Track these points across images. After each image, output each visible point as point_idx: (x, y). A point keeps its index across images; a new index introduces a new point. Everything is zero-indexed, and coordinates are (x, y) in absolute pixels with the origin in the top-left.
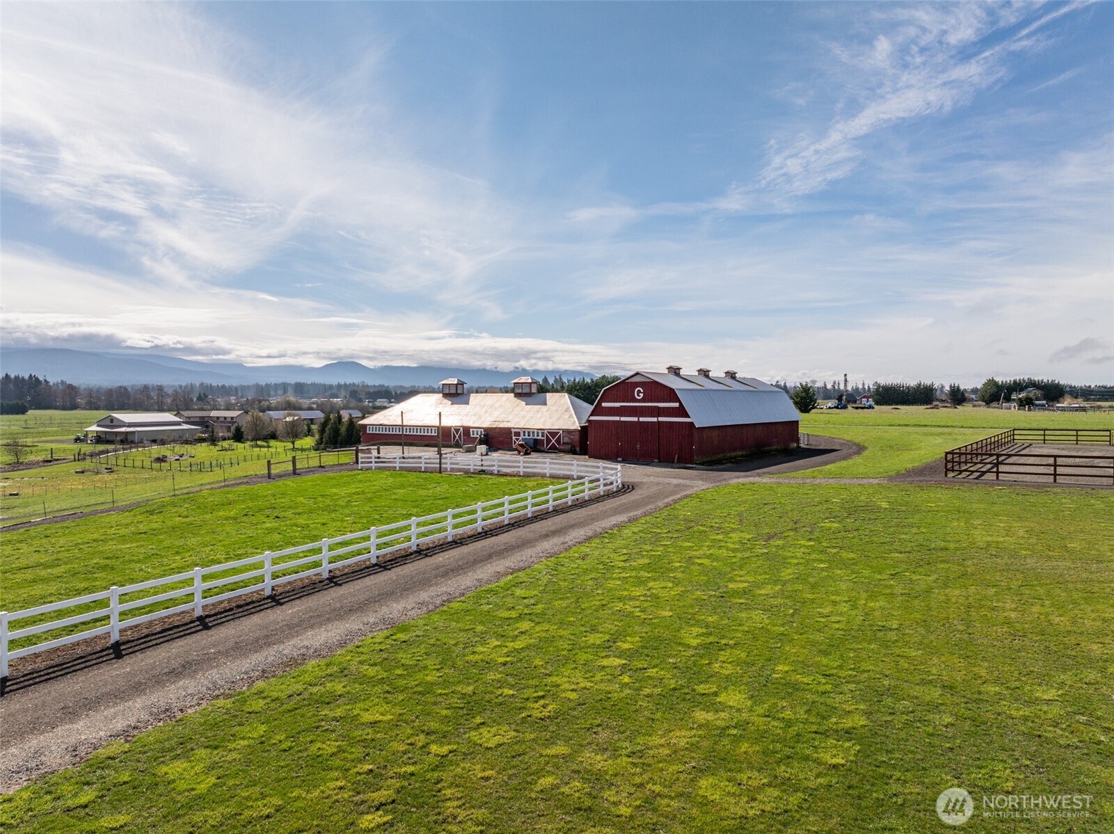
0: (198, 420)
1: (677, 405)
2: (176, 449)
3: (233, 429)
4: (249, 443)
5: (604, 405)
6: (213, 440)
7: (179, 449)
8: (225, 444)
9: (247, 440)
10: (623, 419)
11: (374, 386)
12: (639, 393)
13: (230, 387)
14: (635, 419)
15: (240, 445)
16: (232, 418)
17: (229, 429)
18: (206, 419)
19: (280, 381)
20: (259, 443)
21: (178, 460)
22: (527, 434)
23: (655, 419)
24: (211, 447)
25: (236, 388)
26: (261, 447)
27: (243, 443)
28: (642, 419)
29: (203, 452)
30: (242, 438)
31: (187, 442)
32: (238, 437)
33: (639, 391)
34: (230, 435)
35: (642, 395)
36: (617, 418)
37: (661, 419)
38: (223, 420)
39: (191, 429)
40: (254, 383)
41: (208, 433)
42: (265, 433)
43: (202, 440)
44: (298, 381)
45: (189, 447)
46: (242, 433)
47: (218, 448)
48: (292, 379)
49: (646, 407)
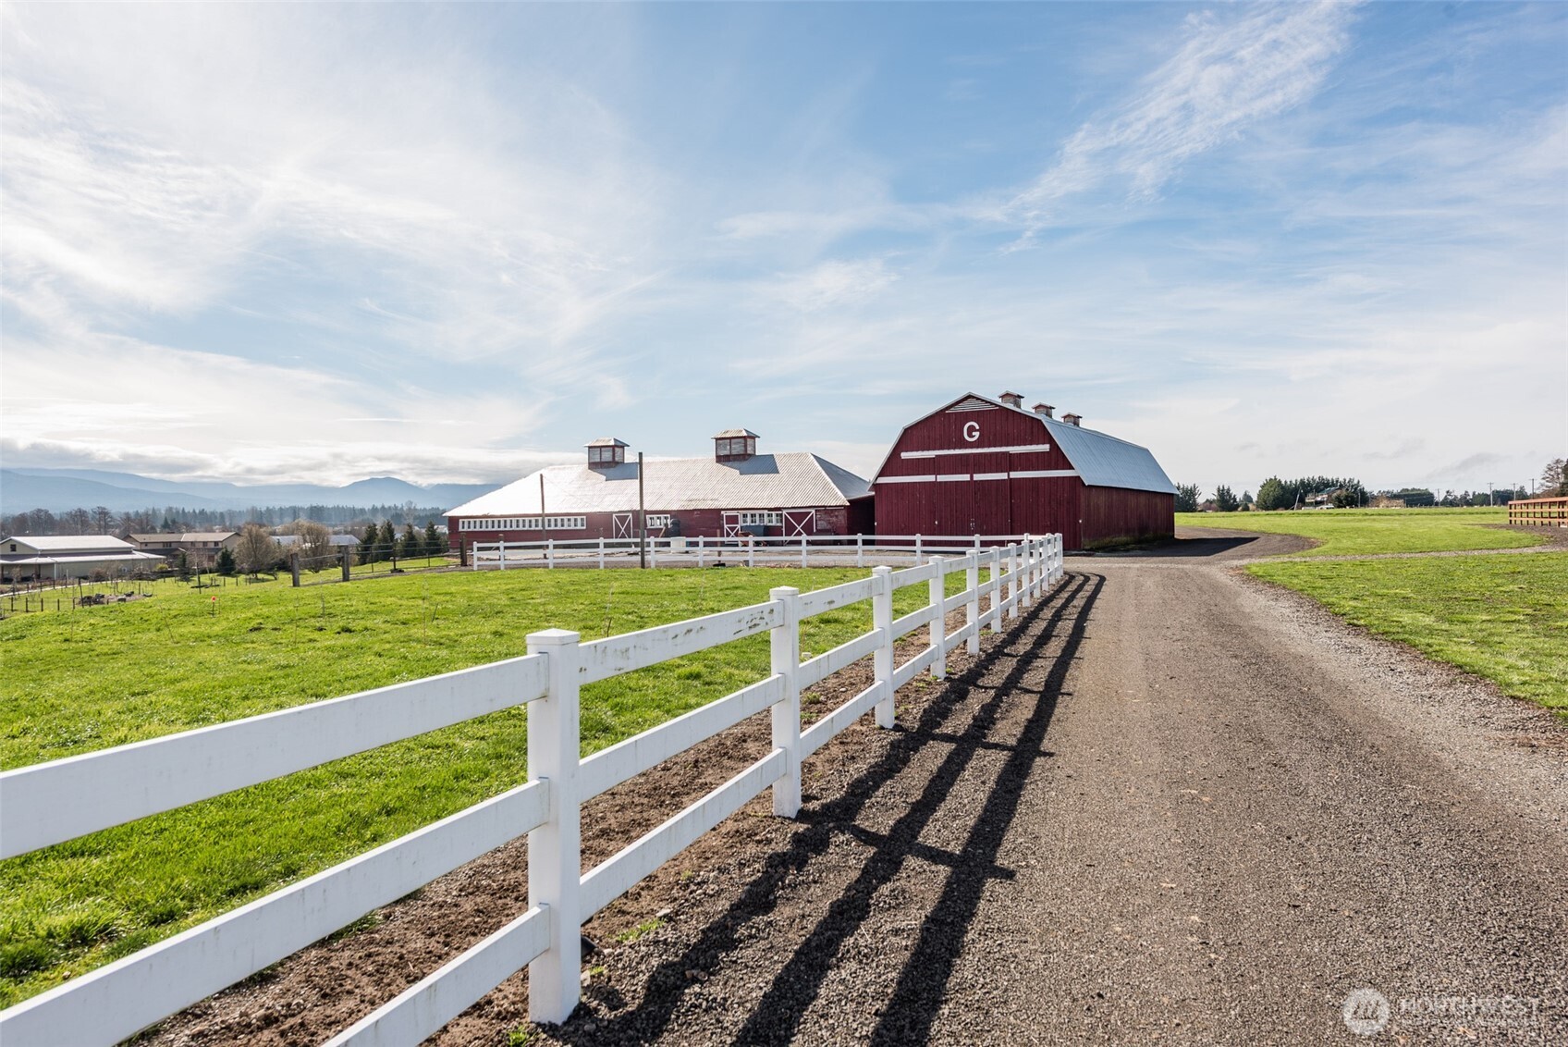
0: (160, 547)
1: (1046, 448)
2: (120, 586)
3: (218, 557)
4: (242, 577)
5: (905, 455)
6: (185, 574)
7: (124, 586)
8: (205, 579)
9: (240, 572)
10: (941, 478)
11: (425, 509)
12: (971, 431)
13: (213, 513)
14: (966, 477)
15: (229, 580)
16: (216, 543)
17: (211, 558)
18: (174, 546)
19: (287, 504)
20: (260, 576)
21: (124, 600)
22: (749, 519)
23: (1003, 476)
24: (180, 583)
25: (221, 514)
26: (263, 580)
27: (233, 576)
28: (977, 477)
29: (168, 589)
30: (233, 569)
31: (140, 577)
32: (227, 566)
33: (971, 429)
34: (213, 565)
35: (977, 434)
36: (931, 478)
37: (1014, 475)
38: (201, 546)
39: (148, 559)
40: (249, 508)
41: (178, 564)
42: (269, 560)
43: (164, 574)
44: (315, 505)
45: (144, 583)
46: (233, 562)
47: (191, 584)
48: (305, 502)
49: (985, 454)
